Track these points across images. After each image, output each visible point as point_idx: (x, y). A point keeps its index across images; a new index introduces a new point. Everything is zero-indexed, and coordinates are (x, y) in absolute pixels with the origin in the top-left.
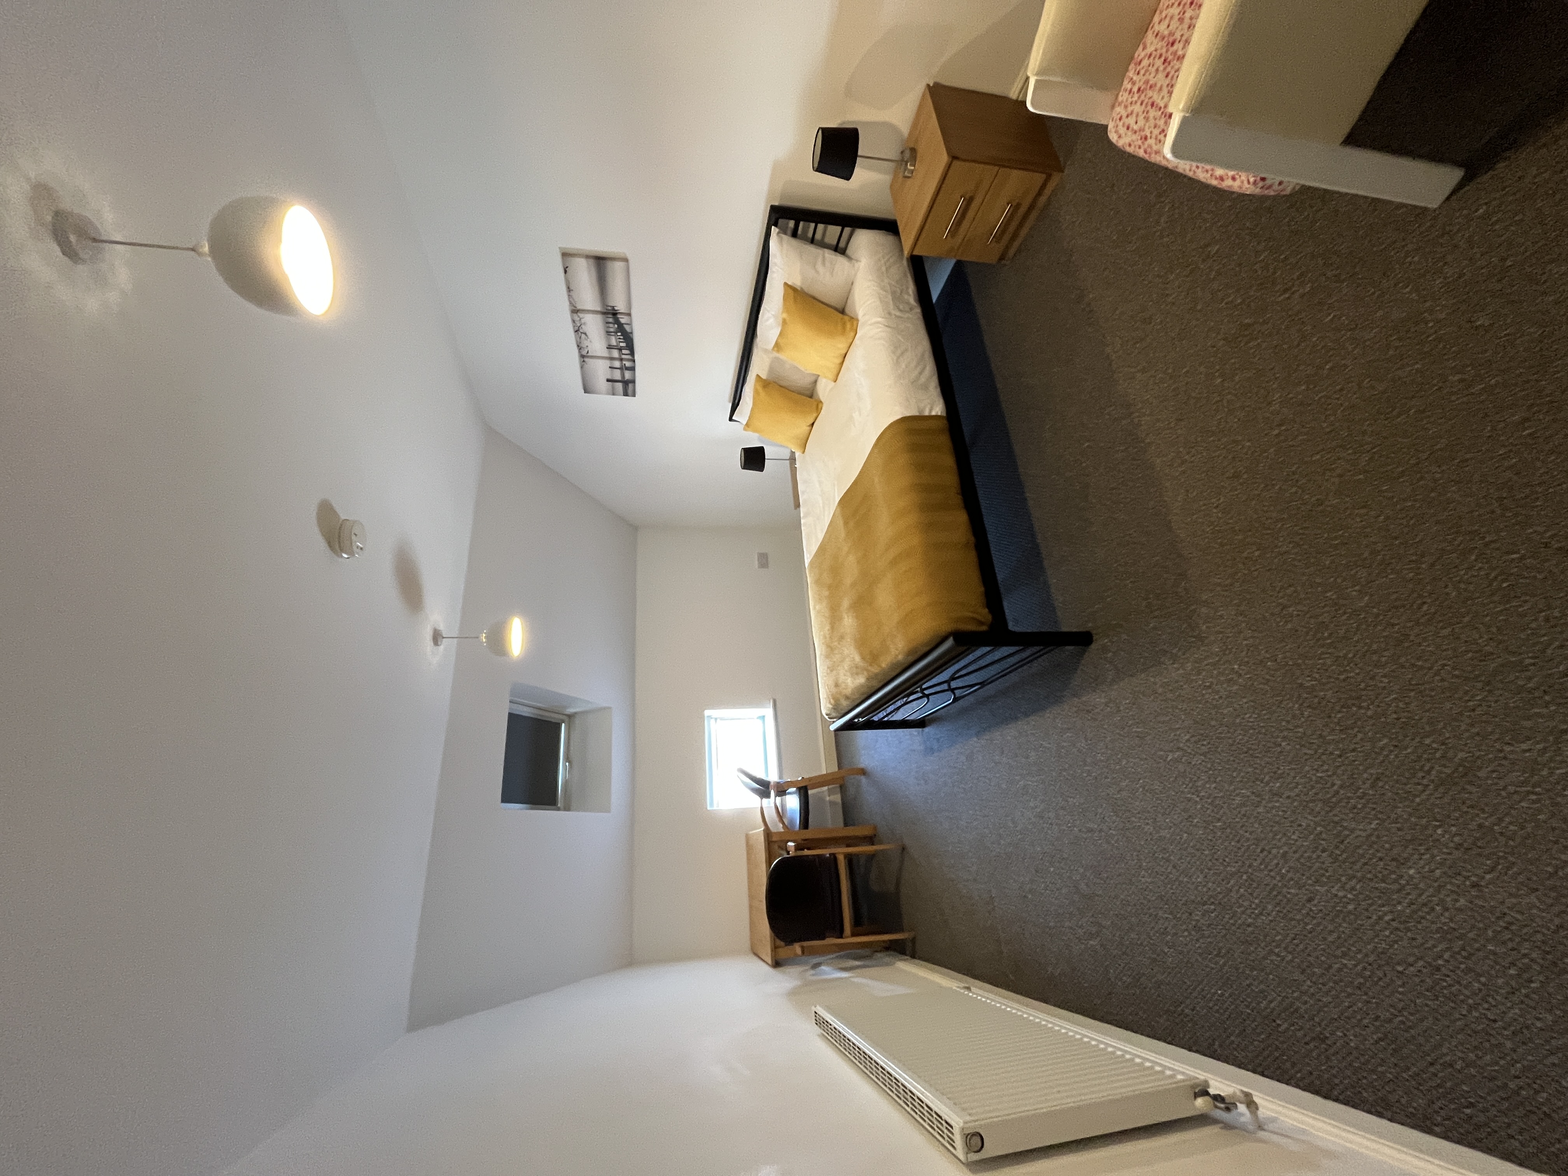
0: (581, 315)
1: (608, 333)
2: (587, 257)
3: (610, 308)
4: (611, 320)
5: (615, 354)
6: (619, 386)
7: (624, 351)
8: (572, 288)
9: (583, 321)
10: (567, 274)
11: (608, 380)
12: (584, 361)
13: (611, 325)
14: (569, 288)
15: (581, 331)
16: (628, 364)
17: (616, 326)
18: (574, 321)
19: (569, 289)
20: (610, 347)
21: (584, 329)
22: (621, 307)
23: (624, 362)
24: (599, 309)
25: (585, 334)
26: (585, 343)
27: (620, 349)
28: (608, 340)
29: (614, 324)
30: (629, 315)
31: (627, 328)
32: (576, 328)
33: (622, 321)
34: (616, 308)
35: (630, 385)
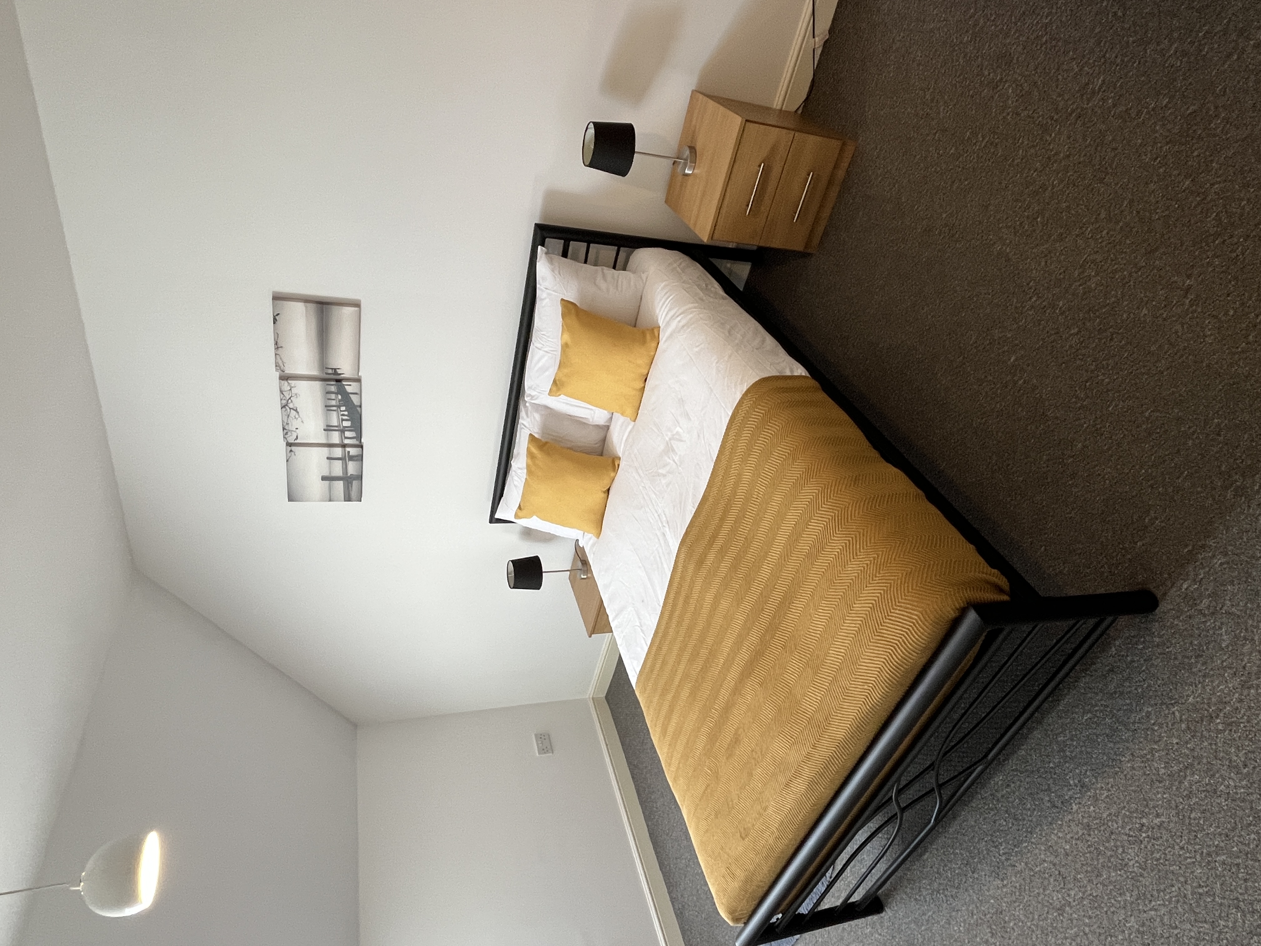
0: (293, 383)
1: (328, 408)
2: (306, 300)
3: (330, 371)
4: (333, 389)
5: (335, 438)
6: (339, 486)
7: (347, 434)
8: (280, 345)
9: (294, 391)
10: (277, 323)
11: (324, 478)
12: (291, 451)
13: (333, 396)
14: (276, 344)
15: (291, 406)
16: (353, 451)
17: (340, 397)
18: (281, 392)
19: (277, 346)
20: (328, 429)
21: (296, 403)
22: (346, 369)
23: (348, 449)
24: (315, 372)
25: (296, 410)
26: (294, 424)
27: (342, 431)
28: (327, 418)
29: (337, 394)
30: (358, 380)
31: (355, 399)
32: (284, 402)
33: (349, 389)
34: (339, 371)
35: (355, 483)
